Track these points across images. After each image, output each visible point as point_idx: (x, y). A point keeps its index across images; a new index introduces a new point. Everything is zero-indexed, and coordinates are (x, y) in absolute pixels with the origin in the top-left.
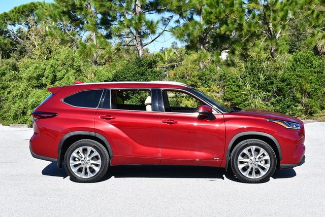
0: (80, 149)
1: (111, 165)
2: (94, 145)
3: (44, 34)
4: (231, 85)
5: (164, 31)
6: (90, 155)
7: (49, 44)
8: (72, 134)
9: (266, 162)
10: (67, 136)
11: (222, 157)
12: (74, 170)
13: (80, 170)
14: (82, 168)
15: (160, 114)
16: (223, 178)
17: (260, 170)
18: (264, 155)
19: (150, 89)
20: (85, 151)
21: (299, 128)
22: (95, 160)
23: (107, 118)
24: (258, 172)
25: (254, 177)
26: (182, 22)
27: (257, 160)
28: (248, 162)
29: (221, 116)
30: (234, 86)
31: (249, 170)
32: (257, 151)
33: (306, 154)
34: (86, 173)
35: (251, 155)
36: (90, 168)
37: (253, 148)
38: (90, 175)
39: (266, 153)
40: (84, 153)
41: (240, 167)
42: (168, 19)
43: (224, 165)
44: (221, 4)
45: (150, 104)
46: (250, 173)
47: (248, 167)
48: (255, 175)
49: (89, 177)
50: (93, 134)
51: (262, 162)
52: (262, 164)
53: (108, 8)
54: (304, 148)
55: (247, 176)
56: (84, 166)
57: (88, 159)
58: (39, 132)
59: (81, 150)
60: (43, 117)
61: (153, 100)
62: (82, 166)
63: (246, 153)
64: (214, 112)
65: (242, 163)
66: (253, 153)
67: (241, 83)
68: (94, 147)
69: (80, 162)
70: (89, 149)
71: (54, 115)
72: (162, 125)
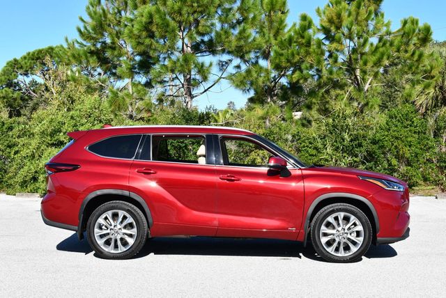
0: (109, 214)
1: (150, 237)
2: (127, 208)
3: (65, 78)
4: (307, 146)
5: (221, 78)
6: (121, 222)
7: (71, 91)
8: (99, 192)
9: (358, 234)
10: (92, 195)
11: (301, 227)
12: (100, 242)
13: (108, 243)
14: (111, 239)
15: (218, 168)
16: (300, 257)
17: (351, 245)
18: (355, 224)
19: (204, 134)
20: (115, 216)
21: (402, 190)
22: (128, 229)
23: (147, 172)
24: (347, 248)
25: (342, 254)
26: (244, 67)
27: (346, 231)
28: (333, 234)
29: (299, 172)
30: (310, 148)
31: (335, 245)
32: (347, 219)
33: (411, 225)
34: (116, 247)
35: (339, 224)
36: (122, 239)
37: (341, 215)
38: (122, 249)
39: (358, 222)
40: (114, 220)
41: (324, 240)
42: (226, 63)
43: (302, 238)
44: (295, 44)
45: (204, 156)
46: (337, 250)
47: (334, 240)
48: (343, 251)
49: (119, 251)
50: (126, 193)
51: (352, 235)
52: (353, 237)
53: (147, 46)
54: (409, 217)
55: (333, 253)
56: (113, 237)
57: (119, 227)
58: (53, 190)
59: (111, 215)
60: (60, 170)
61: (208, 149)
62: (110, 236)
63: (331, 221)
64: (289, 167)
65: (325, 235)
66: (340, 222)
67: (320, 145)
68: (128, 211)
69: (108, 231)
70: (121, 213)
71: (75, 167)
72: (219, 183)
